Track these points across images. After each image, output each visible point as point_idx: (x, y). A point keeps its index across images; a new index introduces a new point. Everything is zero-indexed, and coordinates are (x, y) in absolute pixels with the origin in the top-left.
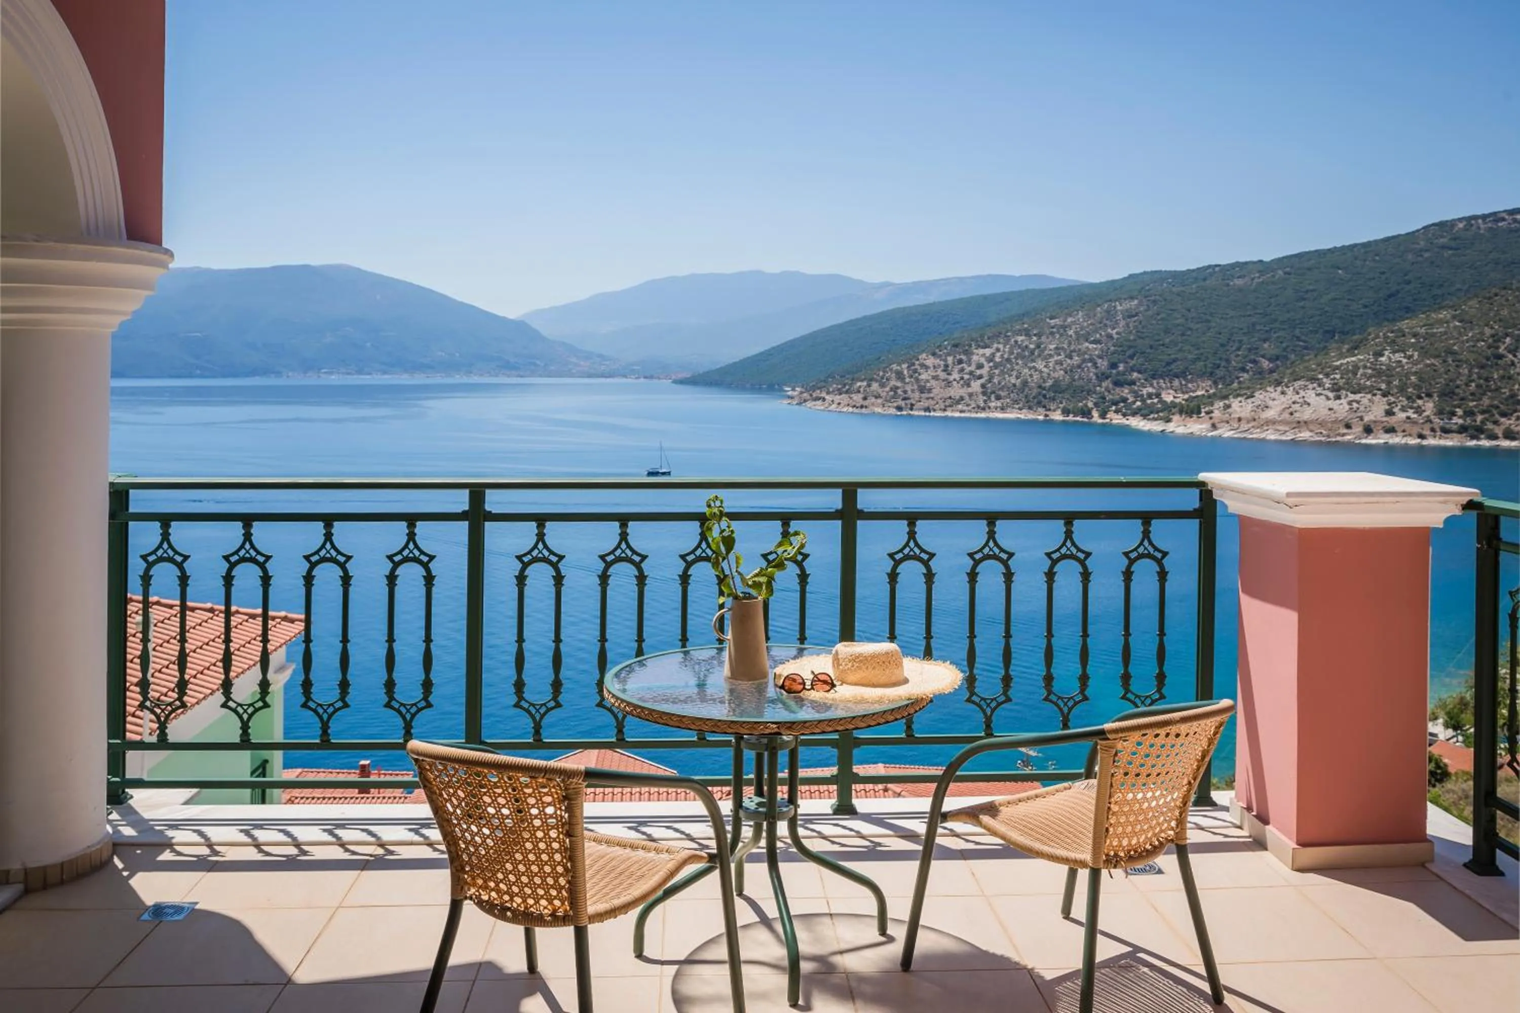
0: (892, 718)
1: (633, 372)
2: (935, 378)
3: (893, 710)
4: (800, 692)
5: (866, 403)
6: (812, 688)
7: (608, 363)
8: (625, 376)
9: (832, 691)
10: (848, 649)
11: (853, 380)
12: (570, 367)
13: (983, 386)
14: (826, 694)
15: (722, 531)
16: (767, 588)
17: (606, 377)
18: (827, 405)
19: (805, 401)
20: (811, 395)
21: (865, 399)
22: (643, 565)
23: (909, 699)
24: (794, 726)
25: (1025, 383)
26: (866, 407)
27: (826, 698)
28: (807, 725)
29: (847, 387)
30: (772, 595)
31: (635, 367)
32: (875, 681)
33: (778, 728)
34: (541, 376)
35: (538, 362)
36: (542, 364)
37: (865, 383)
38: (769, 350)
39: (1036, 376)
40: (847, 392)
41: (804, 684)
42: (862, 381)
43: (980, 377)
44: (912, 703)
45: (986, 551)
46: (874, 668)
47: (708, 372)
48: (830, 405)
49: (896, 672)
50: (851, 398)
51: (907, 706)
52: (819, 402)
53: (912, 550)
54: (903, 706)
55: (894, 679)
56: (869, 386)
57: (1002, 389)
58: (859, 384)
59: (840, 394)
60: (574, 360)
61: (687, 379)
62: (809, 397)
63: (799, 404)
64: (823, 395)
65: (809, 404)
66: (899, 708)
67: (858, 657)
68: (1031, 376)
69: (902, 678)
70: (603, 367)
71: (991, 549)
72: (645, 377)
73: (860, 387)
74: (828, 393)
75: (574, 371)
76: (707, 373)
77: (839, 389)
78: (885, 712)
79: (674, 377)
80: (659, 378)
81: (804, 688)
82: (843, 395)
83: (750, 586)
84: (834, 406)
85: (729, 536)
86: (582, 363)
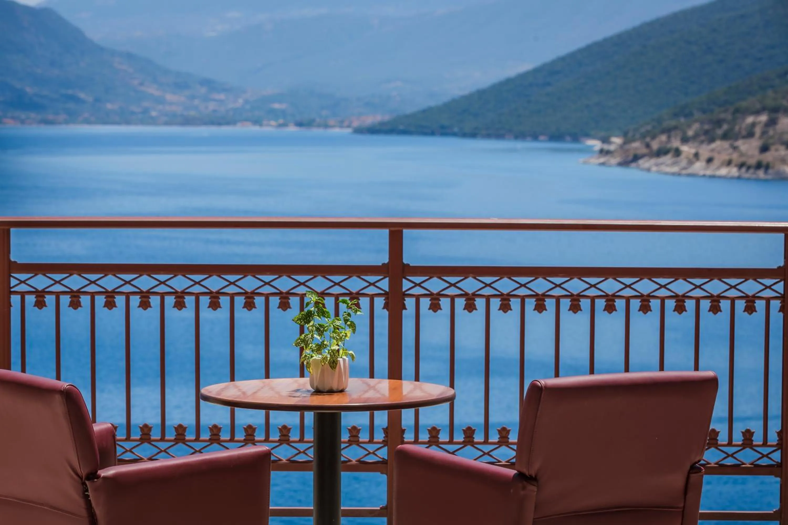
1: (274, 114)
5: (768, 157)
7: (222, 96)
8: (257, 122)
11: (737, 111)
12: (146, 104)
17: (219, 124)
18: (684, 163)
19: (636, 158)
20: (648, 146)
21: (764, 149)
26: (767, 167)
29: (725, 127)
31: (277, 106)
34: (88, 122)
35: (82, 95)
36: (90, 99)
37: (764, 118)
38: (554, 63)
40: (725, 137)
42: (757, 113)
47: (424, 111)
48: (691, 163)
50: (735, 148)
52: (668, 159)
56: (772, 122)
58: (750, 119)
59: (712, 140)
60: (153, 90)
61: (382, 124)
62: (644, 151)
63: (625, 164)
64: (676, 143)
65: (644, 163)
70: (212, 106)
72: (300, 124)
73: (753, 125)
74: (685, 140)
75: (154, 114)
76: (426, 112)
77: (706, 132)
79: (356, 124)
80: (326, 126)
82: (718, 144)
84: (699, 167)
86: (169, 97)
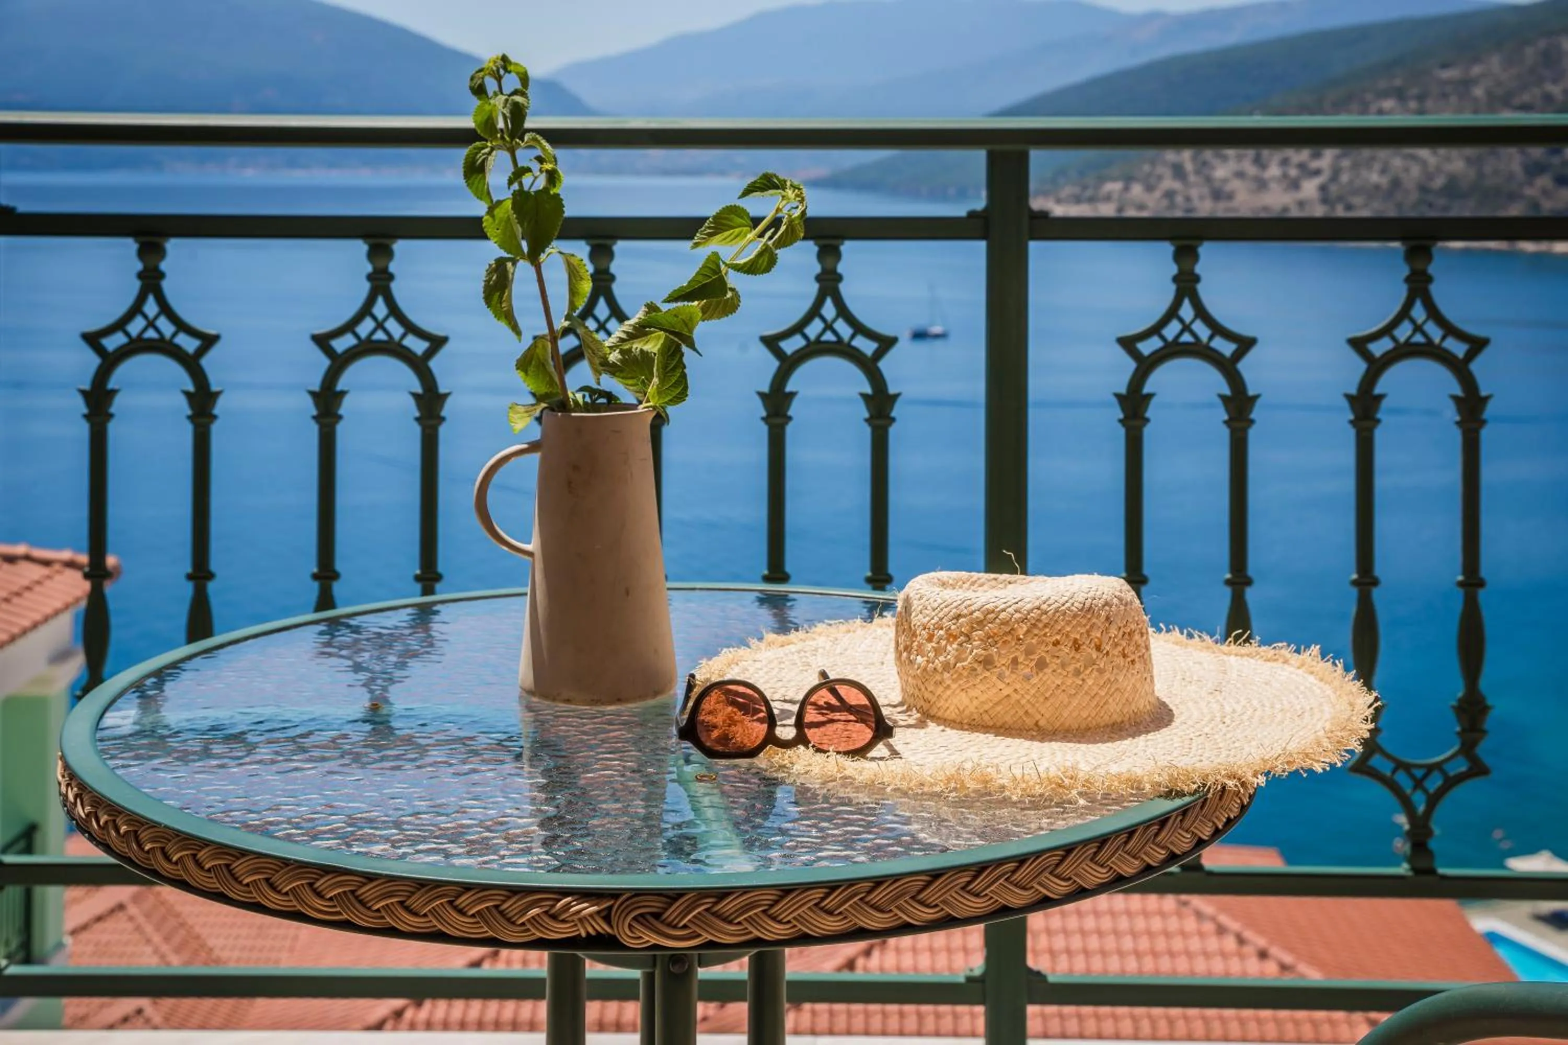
0: (1100, 875)
2: (1240, 175)
3: (1102, 841)
4: (753, 753)
6: (801, 739)
9: (880, 750)
10: (949, 595)
13: (1323, 188)
14: (852, 766)
15: (519, 173)
16: (665, 373)
22: (433, 364)
23: (1169, 794)
24: (671, 913)
25: (1396, 183)
27: (847, 781)
28: (728, 906)
30: (681, 397)
32: (1045, 714)
33: (606, 916)
39: (1416, 171)
41: (771, 720)
43: (1317, 172)
44: (1184, 812)
45: (1404, 332)
46: (1041, 665)
49: (1126, 681)
51: (1162, 821)
53: (1186, 328)
54: (1147, 824)
55: (1114, 710)
57: (1356, 192)
66: (1130, 832)
67: (981, 623)
68: (1407, 170)
69: (1142, 704)
71: (1418, 329)
78: (1068, 849)
81: (771, 739)
83: (613, 369)
85: (546, 190)
